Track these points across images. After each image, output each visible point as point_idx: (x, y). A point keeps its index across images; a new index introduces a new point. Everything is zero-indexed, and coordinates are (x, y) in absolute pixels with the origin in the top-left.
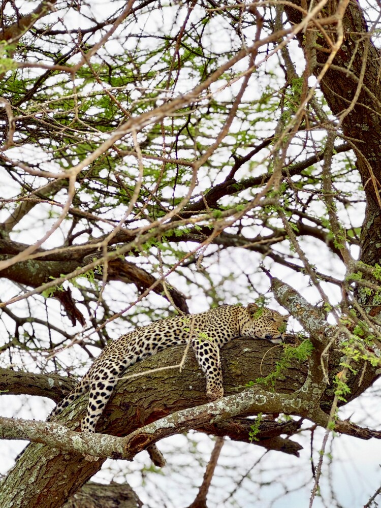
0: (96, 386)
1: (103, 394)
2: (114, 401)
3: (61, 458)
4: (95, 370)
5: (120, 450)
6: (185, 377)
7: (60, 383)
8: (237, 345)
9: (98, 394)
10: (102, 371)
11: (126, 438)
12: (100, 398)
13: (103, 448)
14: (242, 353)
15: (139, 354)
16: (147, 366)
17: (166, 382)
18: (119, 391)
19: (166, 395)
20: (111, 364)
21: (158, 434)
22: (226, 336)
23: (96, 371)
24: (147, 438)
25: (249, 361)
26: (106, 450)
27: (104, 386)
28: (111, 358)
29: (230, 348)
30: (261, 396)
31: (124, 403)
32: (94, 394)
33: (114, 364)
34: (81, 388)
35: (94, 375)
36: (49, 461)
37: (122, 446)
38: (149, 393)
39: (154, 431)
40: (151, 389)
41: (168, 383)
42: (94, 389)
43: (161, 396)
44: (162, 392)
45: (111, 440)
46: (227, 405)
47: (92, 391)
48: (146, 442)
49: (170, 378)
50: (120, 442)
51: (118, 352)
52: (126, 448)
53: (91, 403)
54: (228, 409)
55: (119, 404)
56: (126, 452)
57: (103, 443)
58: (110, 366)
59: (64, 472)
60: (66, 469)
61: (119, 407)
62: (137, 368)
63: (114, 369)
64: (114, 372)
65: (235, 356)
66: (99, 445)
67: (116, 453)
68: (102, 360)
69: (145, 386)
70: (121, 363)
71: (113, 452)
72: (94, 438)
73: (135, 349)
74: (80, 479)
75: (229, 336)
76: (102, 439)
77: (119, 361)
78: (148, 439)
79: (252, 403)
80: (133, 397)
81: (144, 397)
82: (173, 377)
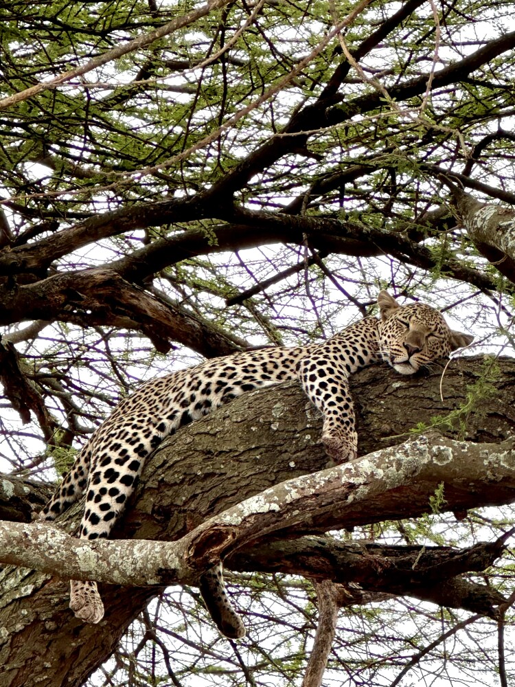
0: (102, 475)
1: (114, 492)
2: (141, 504)
3: (39, 628)
4: (103, 444)
5: (174, 564)
6: (281, 445)
7: (26, 489)
8: (378, 377)
9: (103, 491)
10: (117, 447)
11: (185, 539)
12: (106, 499)
13: (139, 565)
14: (389, 391)
15: (187, 406)
16: (202, 431)
17: (242, 458)
18: (149, 484)
19: (243, 483)
20: (135, 434)
21: (248, 525)
22: (360, 353)
23: (105, 447)
24: (227, 533)
25: (405, 405)
26: (146, 567)
27: (117, 474)
28: (135, 422)
29: (365, 384)
30: (442, 448)
31: (161, 506)
32: (97, 493)
33: (141, 435)
34: (72, 487)
35: (100, 454)
36: (14, 635)
37: (177, 555)
38: (208, 483)
39: (240, 519)
40: (213, 474)
41: (246, 461)
42: (97, 481)
43: (234, 486)
44: (236, 479)
45: (154, 548)
46: (378, 467)
47: (92, 487)
48: (225, 543)
49: (251, 450)
50: (172, 549)
51: (148, 408)
52: (185, 557)
53: (89, 511)
54: (380, 473)
55: (149, 511)
56: (186, 565)
57: (137, 554)
58: (134, 438)
59: (45, 655)
60: (48, 651)
61: (149, 517)
62: (184, 437)
63: (141, 446)
64: (140, 450)
65: (377, 396)
66: (131, 560)
67: (166, 570)
68: (117, 424)
69: (201, 469)
70: (154, 432)
71: (160, 570)
72: (119, 548)
73: (183, 395)
74: (77, 670)
75: (365, 353)
76: (136, 547)
77: (151, 427)
78: (230, 537)
79: (426, 461)
80: (177, 495)
81: (200, 491)
82: (257, 448)
